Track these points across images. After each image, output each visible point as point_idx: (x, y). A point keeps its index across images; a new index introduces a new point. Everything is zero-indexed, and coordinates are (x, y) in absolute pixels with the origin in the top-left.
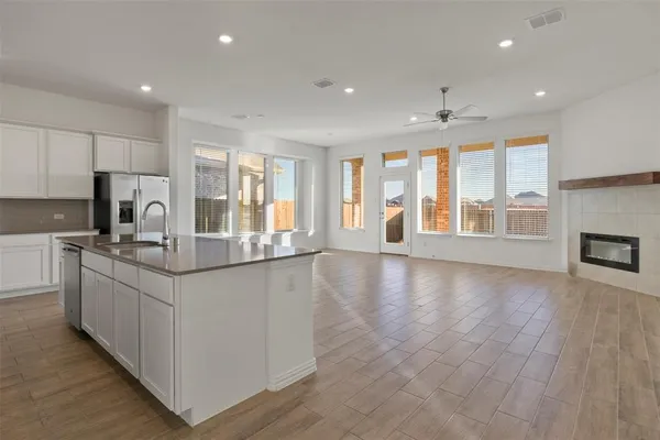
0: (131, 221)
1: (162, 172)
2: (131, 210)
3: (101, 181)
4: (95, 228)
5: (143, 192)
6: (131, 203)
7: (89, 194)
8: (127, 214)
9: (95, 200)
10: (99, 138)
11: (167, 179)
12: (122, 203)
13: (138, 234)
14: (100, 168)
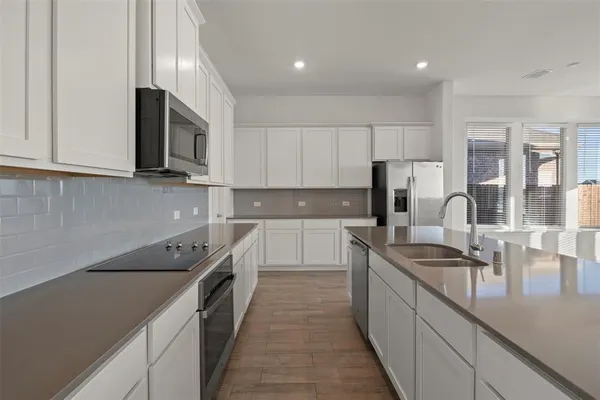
0: (405, 210)
1: (435, 157)
2: (405, 199)
3: (378, 171)
4: (373, 215)
5: (417, 180)
6: (406, 190)
7: (368, 183)
8: (402, 203)
9: (372, 189)
10: (376, 128)
11: (441, 164)
12: (397, 191)
13: (412, 227)
14: (378, 158)
